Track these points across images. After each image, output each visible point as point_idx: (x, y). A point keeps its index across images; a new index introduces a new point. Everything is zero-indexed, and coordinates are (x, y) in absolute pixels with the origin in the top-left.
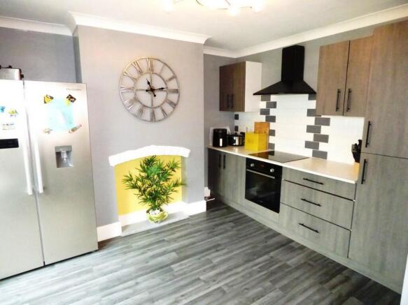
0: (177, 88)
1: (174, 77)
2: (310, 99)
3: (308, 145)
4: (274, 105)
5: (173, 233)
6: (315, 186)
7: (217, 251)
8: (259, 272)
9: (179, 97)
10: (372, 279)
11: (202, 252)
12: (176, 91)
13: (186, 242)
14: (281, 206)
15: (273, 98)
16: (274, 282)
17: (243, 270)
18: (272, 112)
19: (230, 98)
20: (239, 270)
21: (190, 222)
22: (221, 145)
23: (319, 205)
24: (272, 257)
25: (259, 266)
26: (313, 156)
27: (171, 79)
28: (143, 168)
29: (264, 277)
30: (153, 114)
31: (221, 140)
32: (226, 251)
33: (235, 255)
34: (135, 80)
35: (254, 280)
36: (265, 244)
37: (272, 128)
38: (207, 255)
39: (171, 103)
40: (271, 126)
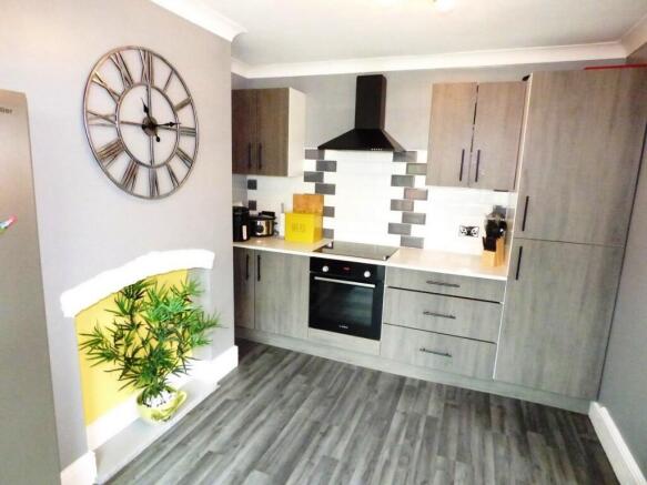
0: (192, 126)
1: (188, 102)
2: (395, 159)
3: (392, 229)
4: (332, 166)
5: (216, 432)
6: (444, 290)
7: (324, 435)
8: (413, 444)
9: (196, 146)
10: (520, 398)
11: (303, 448)
12: (192, 132)
13: (258, 439)
14: (384, 328)
15: (330, 155)
16: (443, 452)
17: (391, 453)
18: (328, 178)
19: (254, 151)
20: (385, 454)
21: (228, 396)
22: (245, 237)
23: (451, 317)
24: (404, 413)
25: (403, 434)
26: (402, 244)
27: (182, 105)
28: (120, 305)
29: (425, 451)
30: (154, 183)
31: (245, 228)
32: (336, 429)
33: (355, 431)
34: (117, 98)
35: (418, 463)
36: (377, 396)
37: (326, 204)
38: (315, 452)
39: (185, 158)
40: (329, 200)
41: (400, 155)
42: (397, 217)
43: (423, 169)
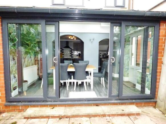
40: (63, 53)
41: (70, 49)
42: (71, 55)
43: (73, 50)
